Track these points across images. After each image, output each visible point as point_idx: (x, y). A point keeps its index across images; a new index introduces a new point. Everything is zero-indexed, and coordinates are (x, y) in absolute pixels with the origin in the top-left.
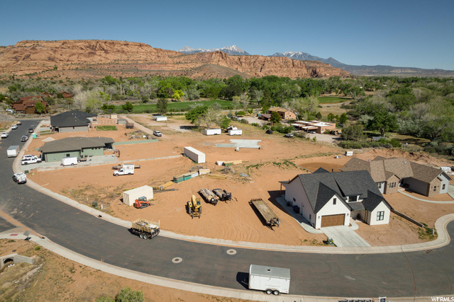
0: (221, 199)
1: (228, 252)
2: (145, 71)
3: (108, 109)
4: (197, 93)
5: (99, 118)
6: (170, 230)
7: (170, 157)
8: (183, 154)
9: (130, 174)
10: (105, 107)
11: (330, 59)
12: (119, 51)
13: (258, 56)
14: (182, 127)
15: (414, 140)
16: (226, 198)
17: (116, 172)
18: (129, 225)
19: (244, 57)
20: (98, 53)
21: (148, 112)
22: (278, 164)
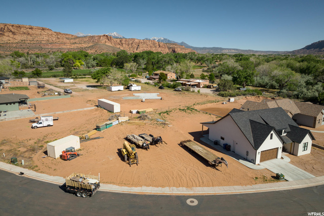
0: (151, 144)
1: (188, 201)
2: (48, 49)
3: (19, 75)
4: (94, 63)
5: (11, 81)
6: (111, 183)
7: (85, 109)
8: (97, 106)
9: (49, 126)
10: (16, 73)
11: (182, 43)
12: (25, 33)
13: (134, 39)
14: (88, 86)
15: (266, 90)
16: (155, 142)
17: (34, 125)
18: (61, 181)
19: (124, 40)
20: (6, 34)
21: (55, 76)
22: (183, 110)
